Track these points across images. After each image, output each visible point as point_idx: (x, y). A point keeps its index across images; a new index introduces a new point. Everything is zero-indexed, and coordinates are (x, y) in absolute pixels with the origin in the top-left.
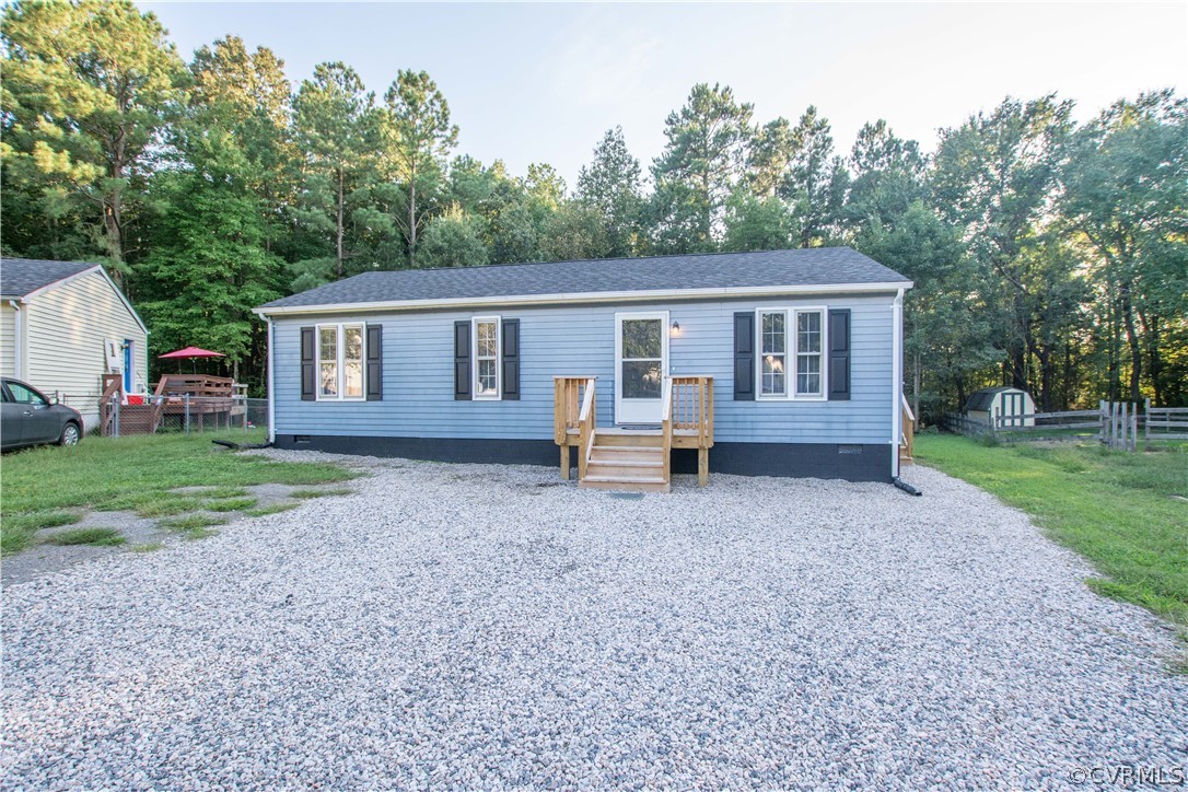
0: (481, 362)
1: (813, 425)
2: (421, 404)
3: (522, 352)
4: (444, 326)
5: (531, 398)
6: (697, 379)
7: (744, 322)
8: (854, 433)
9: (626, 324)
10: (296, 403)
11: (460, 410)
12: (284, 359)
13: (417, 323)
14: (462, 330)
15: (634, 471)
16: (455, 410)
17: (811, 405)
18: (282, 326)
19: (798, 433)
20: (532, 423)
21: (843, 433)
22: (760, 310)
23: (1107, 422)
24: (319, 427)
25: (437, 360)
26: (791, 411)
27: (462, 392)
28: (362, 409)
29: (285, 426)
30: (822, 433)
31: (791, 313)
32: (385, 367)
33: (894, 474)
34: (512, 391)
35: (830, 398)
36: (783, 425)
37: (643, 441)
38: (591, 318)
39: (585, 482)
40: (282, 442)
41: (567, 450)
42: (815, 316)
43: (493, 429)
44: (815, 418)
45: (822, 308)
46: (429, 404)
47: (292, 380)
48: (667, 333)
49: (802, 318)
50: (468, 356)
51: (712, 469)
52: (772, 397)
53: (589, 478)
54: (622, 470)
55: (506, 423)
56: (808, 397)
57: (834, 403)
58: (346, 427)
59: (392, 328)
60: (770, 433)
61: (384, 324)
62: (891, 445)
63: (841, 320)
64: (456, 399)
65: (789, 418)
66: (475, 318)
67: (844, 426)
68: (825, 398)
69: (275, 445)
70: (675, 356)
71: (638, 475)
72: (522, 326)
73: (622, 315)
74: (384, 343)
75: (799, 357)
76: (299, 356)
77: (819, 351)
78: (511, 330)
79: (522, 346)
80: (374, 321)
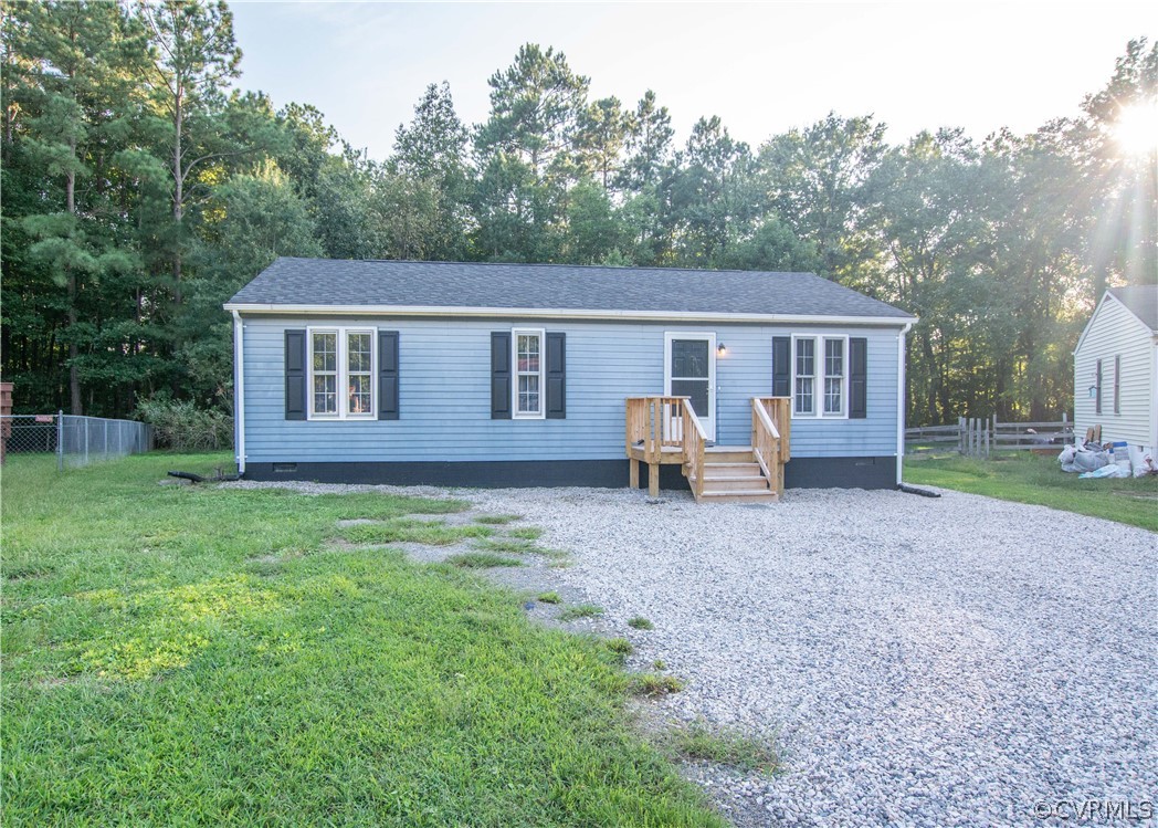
1: (836, 441)
2: (449, 423)
3: (568, 368)
4: (481, 336)
5: (579, 416)
7: (781, 346)
8: (869, 447)
9: (676, 343)
11: (497, 430)
12: (259, 369)
13: (446, 332)
14: (500, 343)
15: (740, 485)
16: (491, 430)
17: (829, 423)
18: (257, 327)
19: (824, 448)
20: (578, 443)
21: (860, 447)
22: (795, 335)
23: (965, 436)
24: (310, 451)
25: (469, 374)
26: (819, 428)
27: (500, 409)
28: (370, 430)
29: (259, 452)
30: (844, 448)
31: (820, 338)
32: (402, 381)
33: (899, 482)
34: (557, 409)
35: (850, 417)
36: (813, 441)
37: (731, 457)
38: (641, 335)
39: (704, 496)
40: (256, 471)
41: (657, 468)
42: (839, 343)
43: (535, 450)
44: (838, 434)
45: (845, 336)
46: (459, 423)
47: (270, 394)
48: (713, 352)
49: (828, 342)
50: (508, 370)
52: (804, 417)
53: (705, 493)
55: (550, 444)
56: (834, 417)
57: (853, 421)
58: (349, 452)
59: (410, 335)
60: (802, 448)
61: (401, 331)
62: (896, 457)
63: (859, 347)
64: (493, 418)
65: (818, 434)
66: (517, 331)
67: (860, 441)
68: (847, 417)
69: (245, 477)
70: (721, 376)
71: (743, 488)
72: (568, 341)
73: (671, 335)
74: (402, 352)
75: (826, 379)
76: (283, 365)
77: (840, 374)
78: (557, 343)
79: (568, 361)
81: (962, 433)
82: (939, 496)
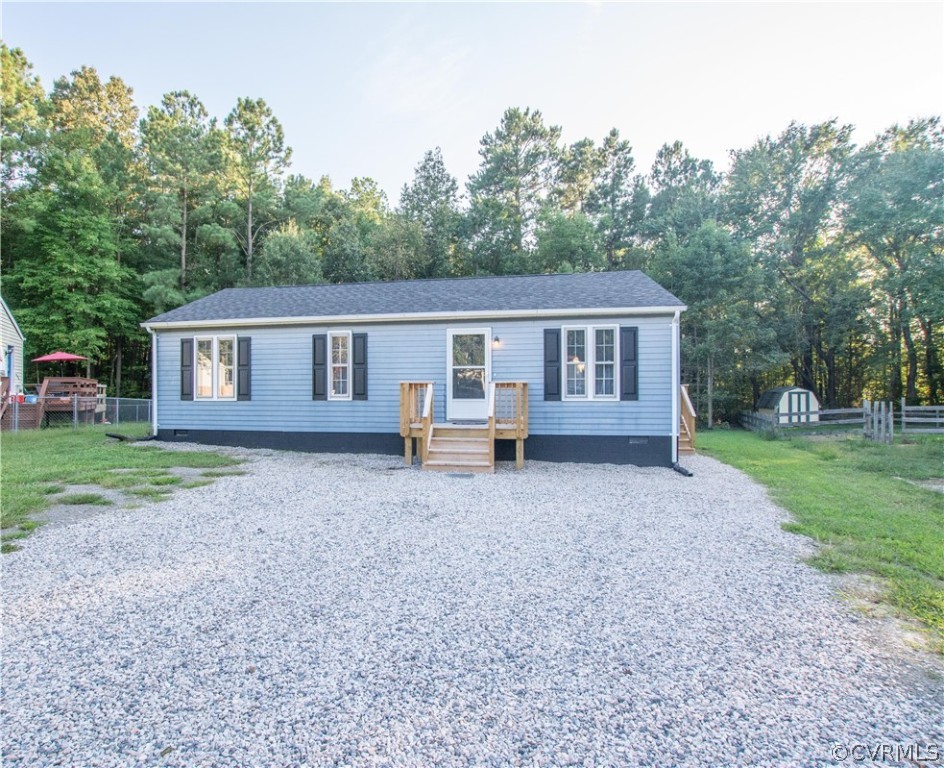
0: (334, 369)
1: (608, 421)
2: (284, 403)
3: (369, 360)
4: (305, 337)
5: (377, 398)
6: (514, 385)
7: (552, 337)
8: (642, 427)
9: (456, 338)
10: (177, 403)
11: (317, 409)
12: (166, 366)
13: (281, 336)
14: (319, 343)
15: (465, 457)
16: (313, 409)
17: (600, 404)
18: (165, 337)
19: (596, 427)
20: (377, 420)
21: (633, 427)
22: (565, 327)
23: (869, 419)
24: (196, 422)
25: (298, 367)
26: (591, 409)
27: (319, 393)
28: (234, 408)
29: (166, 422)
30: (615, 427)
31: (590, 329)
32: (253, 373)
33: (674, 460)
34: (361, 393)
35: (622, 399)
36: (584, 421)
37: (472, 433)
38: (427, 333)
39: (428, 465)
40: (164, 435)
41: (410, 441)
42: (610, 332)
43: (345, 424)
44: (610, 415)
45: (615, 326)
46: (291, 403)
47: (172, 383)
48: (489, 344)
49: (599, 333)
50: (324, 363)
51: (527, 457)
52: (576, 398)
53: (430, 462)
54: (456, 456)
55: (357, 419)
56: (604, 398)
57: (625, 403)
58: (219, 423)
59: (259, 339)
60: (573, 427)
61: (253, 336)
62: (671, 437)
63: (630, 336)
64: (314, 399)
65: (589, 415)
66: (331, 333)
67: (633, 421)
68: (618, 399)
69: (156, 438)
70: (496, 364)
71: (468, 460)
72: (369, 339)
73: (453, 331)
74: (253, 352)
75: (597, 366)
76: (179, 363)
77: (612, 360)
78: (360, 341)
79: (369, 355)
80: (244, 334)
81: (867, 415)
82: (691, 475)
